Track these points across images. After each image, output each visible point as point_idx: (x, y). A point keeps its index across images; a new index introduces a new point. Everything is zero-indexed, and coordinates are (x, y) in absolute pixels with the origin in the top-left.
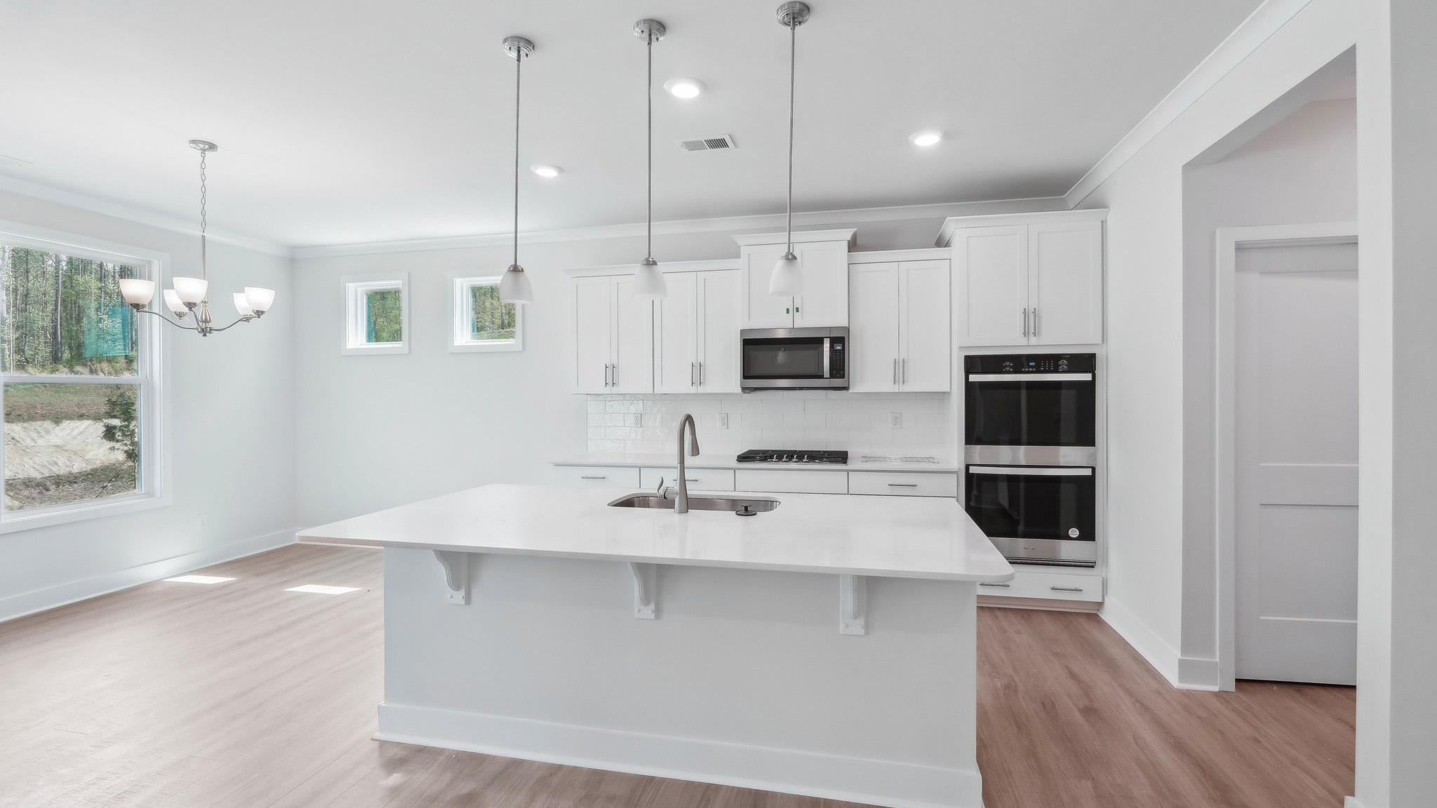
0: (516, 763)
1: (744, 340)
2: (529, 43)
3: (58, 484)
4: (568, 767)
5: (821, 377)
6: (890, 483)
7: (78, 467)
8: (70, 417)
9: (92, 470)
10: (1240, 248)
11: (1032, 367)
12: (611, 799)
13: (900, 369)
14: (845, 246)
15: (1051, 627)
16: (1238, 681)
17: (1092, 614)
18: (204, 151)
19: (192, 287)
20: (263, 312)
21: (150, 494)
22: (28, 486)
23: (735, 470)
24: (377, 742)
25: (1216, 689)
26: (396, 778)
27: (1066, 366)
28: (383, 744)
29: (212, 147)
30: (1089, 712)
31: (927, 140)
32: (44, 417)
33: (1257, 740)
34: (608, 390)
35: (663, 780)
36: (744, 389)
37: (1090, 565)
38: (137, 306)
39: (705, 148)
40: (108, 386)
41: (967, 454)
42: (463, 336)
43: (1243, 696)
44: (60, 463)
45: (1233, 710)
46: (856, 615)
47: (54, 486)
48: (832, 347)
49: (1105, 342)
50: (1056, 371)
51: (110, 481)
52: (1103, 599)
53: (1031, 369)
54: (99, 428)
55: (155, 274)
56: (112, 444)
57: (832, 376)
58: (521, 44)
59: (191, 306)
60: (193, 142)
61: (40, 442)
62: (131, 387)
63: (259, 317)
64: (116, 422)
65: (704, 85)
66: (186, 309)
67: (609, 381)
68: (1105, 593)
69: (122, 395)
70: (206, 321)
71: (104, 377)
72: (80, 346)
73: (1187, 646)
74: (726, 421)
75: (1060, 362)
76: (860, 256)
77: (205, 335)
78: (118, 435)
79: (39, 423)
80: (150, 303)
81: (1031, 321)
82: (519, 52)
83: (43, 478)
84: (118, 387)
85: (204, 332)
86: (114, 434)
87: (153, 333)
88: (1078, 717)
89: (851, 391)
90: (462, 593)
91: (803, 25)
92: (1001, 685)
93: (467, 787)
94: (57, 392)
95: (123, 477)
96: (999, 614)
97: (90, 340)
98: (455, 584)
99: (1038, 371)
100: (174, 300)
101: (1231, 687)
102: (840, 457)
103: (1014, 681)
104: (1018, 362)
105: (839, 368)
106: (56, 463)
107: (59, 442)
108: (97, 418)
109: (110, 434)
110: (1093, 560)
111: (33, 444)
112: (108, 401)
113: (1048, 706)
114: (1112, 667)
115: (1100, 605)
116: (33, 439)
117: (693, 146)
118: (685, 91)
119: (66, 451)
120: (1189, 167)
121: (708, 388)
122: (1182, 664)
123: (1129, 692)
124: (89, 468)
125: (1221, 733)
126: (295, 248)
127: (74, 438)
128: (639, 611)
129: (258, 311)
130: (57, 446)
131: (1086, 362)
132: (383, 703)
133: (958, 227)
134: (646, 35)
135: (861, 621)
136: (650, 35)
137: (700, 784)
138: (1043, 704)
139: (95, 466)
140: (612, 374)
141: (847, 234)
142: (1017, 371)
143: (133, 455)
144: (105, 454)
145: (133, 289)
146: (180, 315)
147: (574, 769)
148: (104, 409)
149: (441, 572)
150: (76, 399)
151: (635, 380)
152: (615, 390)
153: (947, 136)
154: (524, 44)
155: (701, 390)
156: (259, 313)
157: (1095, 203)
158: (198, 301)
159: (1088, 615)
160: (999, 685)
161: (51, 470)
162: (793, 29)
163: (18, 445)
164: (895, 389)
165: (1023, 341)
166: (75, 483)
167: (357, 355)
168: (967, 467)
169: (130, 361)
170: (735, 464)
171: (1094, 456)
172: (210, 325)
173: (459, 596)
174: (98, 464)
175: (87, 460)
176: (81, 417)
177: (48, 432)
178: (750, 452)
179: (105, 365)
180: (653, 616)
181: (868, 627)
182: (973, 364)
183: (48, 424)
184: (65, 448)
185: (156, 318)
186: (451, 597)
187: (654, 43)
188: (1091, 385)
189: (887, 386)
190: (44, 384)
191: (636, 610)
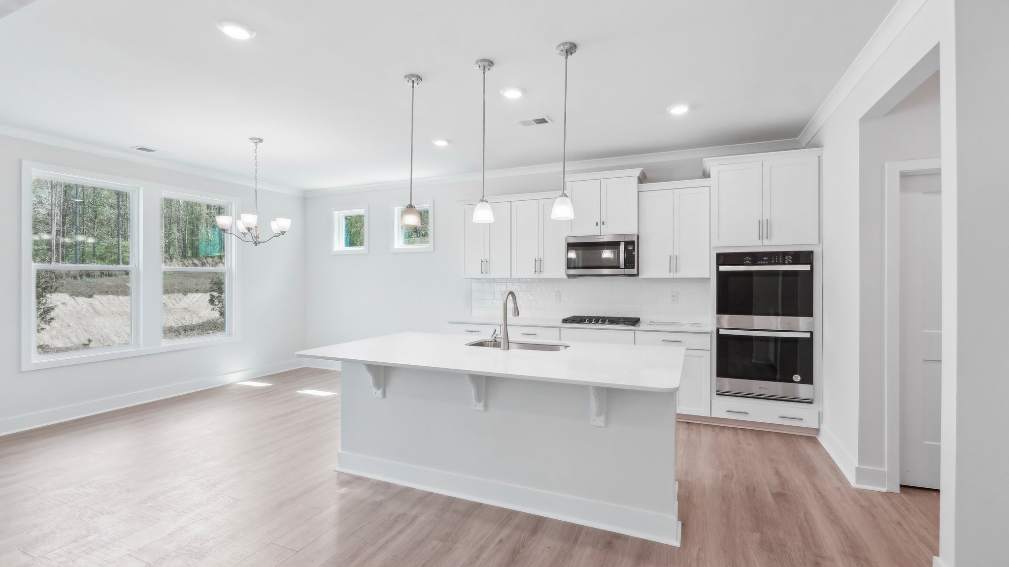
0: (408, 489)
1: (568, 243)
2: (419, 78)
3: (185, 331)
4: (436, 494)
5: (619, 267)
6: (663, 339)
7: (195, 321)
8: (191, 291)
9: (202, 323)
10: (904, 176)
11: (765, 260)
12: (455, 511)
13: (674, 262)
14: (636, 180)
15: (775, 444)
16: (902, 486)
17: (811, 438)
18: (256, 143)
19: (250, 219)
20: (285, 232)
21: (230, 334)
22: (170, 331)
23: (560, 328)
24: (337, 473)
25: (884, 490)
26: (344, 490)
27: (791, 259)
28: (340, 473)
29: (261, 141)
30: (780, 496)
31: (679, 110)
32: (179, 291)
33: (900, 524)
34: (483, 276)
35: (487, 506)
36: (569, 276)
37: (810, 402)
38: (224, 230)
39: (533, 124)
40: (211, 273)
41: (719, 321)
42: (399, 242)
43: (903, 496)
44: (186, 318)
45: (891, 505)
46: (599, 414)
47: (183, 332)
48: (626, 248)
49: (821, 242)
50: (784, 264)
51: (211, 330)
52: (819, 425)
53: (764, 262)
54: (207, 297)
55: (234, 213)
56: (212, 307)
57: (626, 267)
58: (414, 79)
59: (249, 229)
60: (251, 139)
61: (177, 306)
62: (222, 274)
63: (283, 235)
64: (215, 294)
65: (524, 91)
66: (247, 231)
67: (484, 270)
68: (821, 422)
69: (218, 278)
70: (257, 238)
71: (208, 268)
72: (197, 248)
73: (862, 459)
74: (559, 297)
75: (787, 257)
76: (646, 186)
77: (256, 245)
78: (216, 302)
79: (176, 294)
80: (231, 227)
81: (764, 228)
82: (413, 82)
83: (178, 327)
84: (216, 273)
85: (256, 244)
86: (214, 301)
87: (232, 245)
88: (770, 498)
89: (640, 277)
90: (381, 391)
91: (573, 55)
92: (722, 475)
93: (379, 498)
94: (185, 276)
95: (218, 328)
96: (740, 432)
97: (202, 247)
98: (377, 385)
99: (770, 264)
100: (241, 227)
101: (897, 490)
102: (635, 322)
103: (732, 473)
104: (755, 258)
105: (630, 261)
106: (185, 319)
107: (185, 305)
108: (205, 291)
109: (212, 301)
110: (811, 398)
111: (173, 307)
112: (211, 282)
113: (751, 491)
114: (810, 471)
115: (818, 430)
116: (173, 304)
117: (525, 123)
118: (513, 94)
119: (189, 311)
120: (865, 120)
121: (546, 275)
122: (859, 471)
123: (814, 486)
124: (201, 321)
125: (874, 517)
126: (306, 191)
127: (194, 303)
128: (475, 406)
129: (283, 231)
130: (185, 309)
131: (806, 257)
132: (340, 451)
133: (713, 164)
134: (482, 68)
135: (602, 418)
136: (484, 68)
137: (508, 510)
138: (747, 488)
139: (204, 321)
140: (485, 265)
141: (637, 172)
142: (754, 263)
143: (222, 314)
144: (209, 313)
145: (222, 221)
146: (244, 234)
147: (438, 496)
148: (208, 287)
149: (369, 378)
150: (194, 281)
151: (499, 270)
152: (487, 276)
153: (693, 107)
154: (415, 78)
155: (541, 276)
156: (283, 233)
157: (814, 144)
158: (252, 226)
159: (809, 438)
160: (721, 474)
161: (182, 322)
162: (566, 58)
163: (166, 307)
164: (671, 276)
165: (759, 243)
166: (194, 330)
167: (341, 255)
168: (718, 330)
169: (221, 257)
170: (560, 324)
171: (812, 324)
172: (259, 239)
173: (379, 393)
174: (205, 320)
175: (200, 317)
176: (197, 291)
177: (180, 300)
178: (574, 317)
179: (210, 260)
180: (482, 409)
181: (607, 422)
182: (723, 258)
183: (181, 295)
184: (189, 309)
185: (234, 237)
186: (375, 393)
187: (487, 72)
188: (811, 272)
189: (666, 274)
190: (179, 272)
191: (474, 405)
